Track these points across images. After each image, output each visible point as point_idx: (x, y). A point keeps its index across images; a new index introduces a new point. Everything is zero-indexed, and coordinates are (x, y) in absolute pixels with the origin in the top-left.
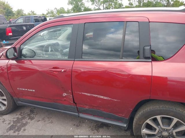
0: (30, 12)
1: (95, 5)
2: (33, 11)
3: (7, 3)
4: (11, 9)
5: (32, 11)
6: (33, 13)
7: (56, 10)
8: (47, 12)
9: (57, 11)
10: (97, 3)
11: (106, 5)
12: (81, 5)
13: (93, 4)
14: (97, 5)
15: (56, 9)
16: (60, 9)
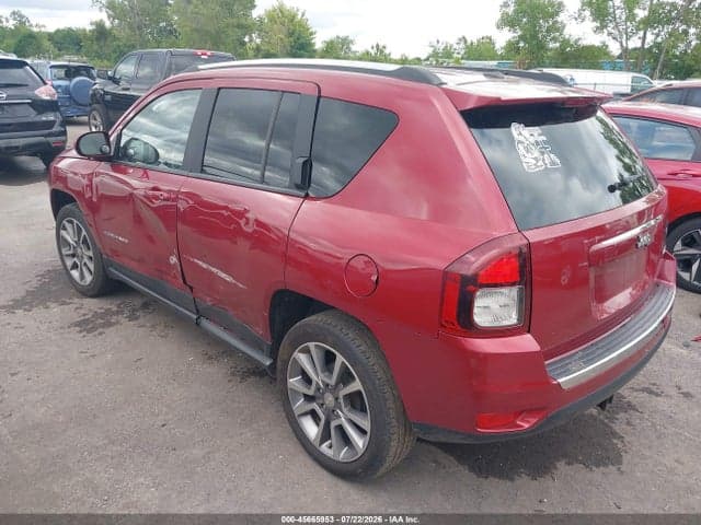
0: (370, 50)
1: (610, 34)
2: (381, 47)
3: (303, 15)
4: (311, 34)
5: (378, 45)
6: (382, 52)
7: (462, 45)
8: (430, 50)
9: (467, 47)
10: (616, 26)
11: (658, 35)
12: (548, 31)
13: (599, 30)
14: (615, 32)
15: (466, 42)
16: (478, 41)
